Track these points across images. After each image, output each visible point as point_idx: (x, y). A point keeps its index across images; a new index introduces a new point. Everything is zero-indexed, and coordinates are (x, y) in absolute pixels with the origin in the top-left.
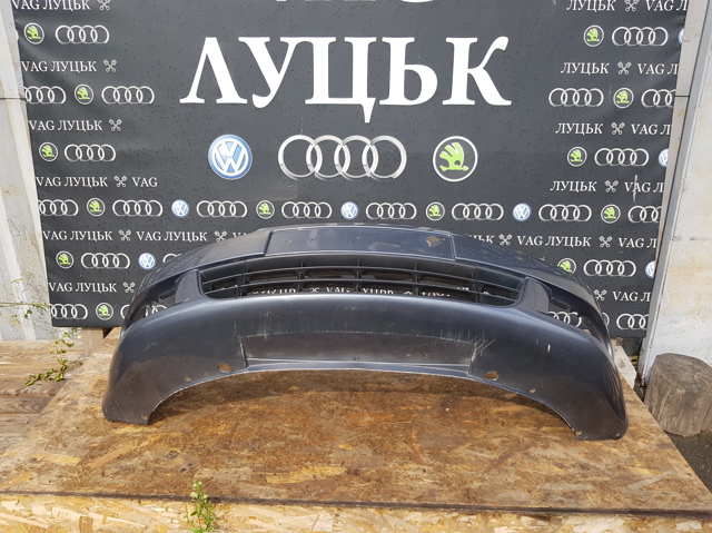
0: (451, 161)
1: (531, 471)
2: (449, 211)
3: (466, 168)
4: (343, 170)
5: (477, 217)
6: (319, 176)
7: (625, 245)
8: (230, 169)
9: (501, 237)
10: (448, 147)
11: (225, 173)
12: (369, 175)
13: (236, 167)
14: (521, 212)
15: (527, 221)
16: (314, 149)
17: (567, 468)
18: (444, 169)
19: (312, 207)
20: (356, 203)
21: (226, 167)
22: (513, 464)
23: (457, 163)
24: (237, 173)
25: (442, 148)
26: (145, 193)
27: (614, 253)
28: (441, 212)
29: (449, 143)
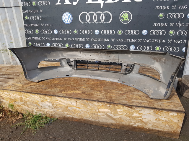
0: (125, 18)
1: (131, 97)
2: (124, 32)
3: (129, 20)
4: (95, 21)
5: (132, 34)
6: (89, 23)
7: (176, 42)
8: (67, 22)
9: (139, 39)
10: (124, 14)
11: (66, 22)
12: (102, 22)
13: (69, 21)
14: (145, 32)
15: (146, 35)
16: (88, 16)
17: (142, 97)
18: (123, 20)
19: (87, 31)
20: (99, 30)
21: (66, 21)
22: (126, 95)
23: (126, 18)
24: (69, 22)
25: (122, 14)
26: (47, 28)
27: (172, 44)
28: (122, 32)
29: (124, 13)
